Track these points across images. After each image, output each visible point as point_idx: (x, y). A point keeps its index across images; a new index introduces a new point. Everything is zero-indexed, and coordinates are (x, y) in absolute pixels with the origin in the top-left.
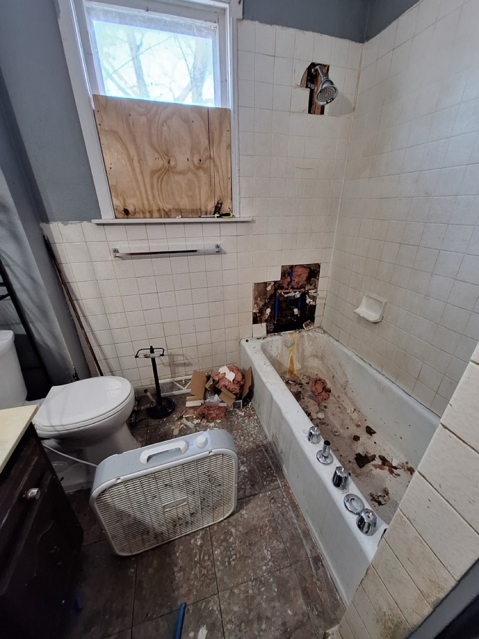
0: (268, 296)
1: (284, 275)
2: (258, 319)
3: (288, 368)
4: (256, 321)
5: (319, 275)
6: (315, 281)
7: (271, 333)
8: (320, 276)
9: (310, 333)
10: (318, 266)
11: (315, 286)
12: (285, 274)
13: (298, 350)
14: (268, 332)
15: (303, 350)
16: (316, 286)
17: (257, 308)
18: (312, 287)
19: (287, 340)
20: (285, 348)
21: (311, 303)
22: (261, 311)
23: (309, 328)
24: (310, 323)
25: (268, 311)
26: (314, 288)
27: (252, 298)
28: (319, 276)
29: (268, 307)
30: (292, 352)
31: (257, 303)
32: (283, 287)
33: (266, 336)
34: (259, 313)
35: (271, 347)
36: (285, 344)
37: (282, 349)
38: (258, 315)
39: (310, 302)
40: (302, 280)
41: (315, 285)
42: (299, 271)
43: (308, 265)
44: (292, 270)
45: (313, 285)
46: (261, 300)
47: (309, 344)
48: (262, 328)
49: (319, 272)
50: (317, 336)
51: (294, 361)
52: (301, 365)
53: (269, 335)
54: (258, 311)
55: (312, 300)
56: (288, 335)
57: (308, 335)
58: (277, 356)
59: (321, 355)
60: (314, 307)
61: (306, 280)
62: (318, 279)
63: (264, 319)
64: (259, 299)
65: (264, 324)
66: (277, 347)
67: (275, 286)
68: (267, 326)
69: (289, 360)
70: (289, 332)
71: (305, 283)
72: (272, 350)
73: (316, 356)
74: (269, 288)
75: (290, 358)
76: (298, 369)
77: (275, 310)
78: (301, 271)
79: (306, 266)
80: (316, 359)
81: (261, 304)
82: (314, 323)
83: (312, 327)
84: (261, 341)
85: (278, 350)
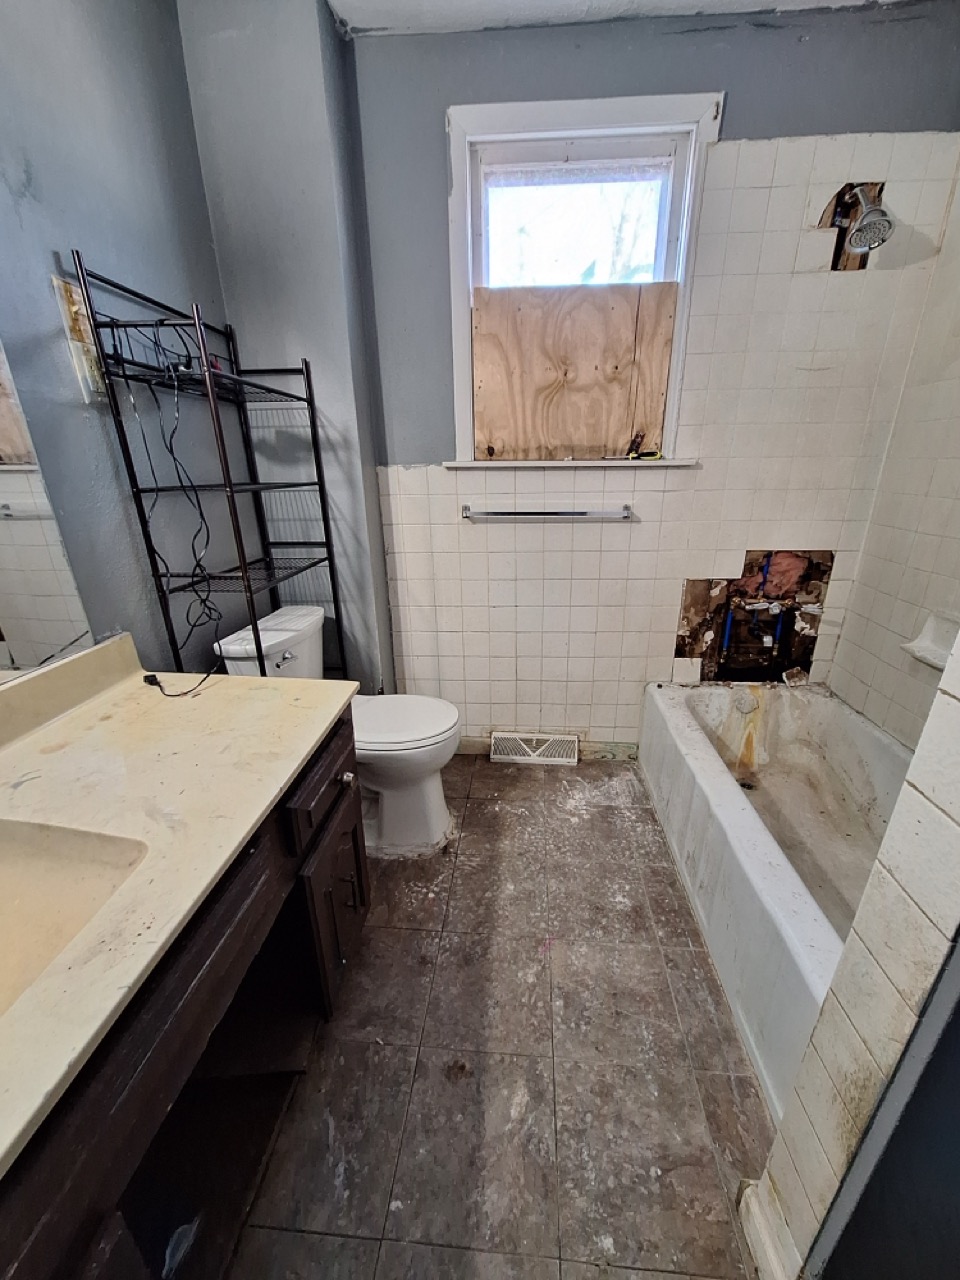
0: (713, 607)
1: (749, 568)
2: (687, 649)
3: (739, 756)
4: (680, 652)
5: (830, 575)
6: (820, 586)
7: (709, 680)
8: (832, 577)
9: (797, 693)
10: (831, 556)
11: (817, 597)
12: (752, 567)
13: (766, 724)
14: (703, 679)
15: (777, 725)
16: (821, 598)
17: (687, 628)
18: (811, 598)
19: (742, 699)
20: (736, 715)
21: (806, 632)
22: (695, 635)
23: (795, 682)
24: (799, 672)
25: (709, 636)
26: (814, 600)
27: (679, 608)
28: (829, 578)
29: (709, 629)
30: (751, 724)
31: (687, 618)
32: (747, 592)
33: (698, 683)
34: (689, 637)
35: (707, 706)
36: (737, 705)
37: (729, 716)
38: (687, 640)
39: (803, 629)
40: (788, 582)
41: (819, 594)
42: (784, 563)
43: (805, 552)
44: (768, 562)
45: (815, 593)
46: (696, 613)
47: (792, 715)
48: (692, 667)
49: (831, 568)
50: (813, 700)
51: (755, 744)
52: (770, 755)
53: (706, 683)
54: (688, 634)
55: (808, 626)
56: (745, 690)
57: (792, 695)
58: (717, 728)
59: (817, 741)
60: (814, 639)
61: (797, 583)
62: (827, 583)
63: (698, 651)
64: (693, 610)
65: (698, 661)
66: (720, 710)
67: (728, 590)
68: (703, 665)
69: (744, 740)
70: (750, 683)
71: (795, 588)
72: (707, 712)
73: (808, 744)
74: (715, 592)
75: (745, 737)
76: (761, 762)
77: (723, 637)
78: (789, 565)
79: (800, 554)
80: (805, 749)
81: (697, 620)
82: (808, 672)
83: (804, 682)
84: (688, 691)
85: (720, 714)
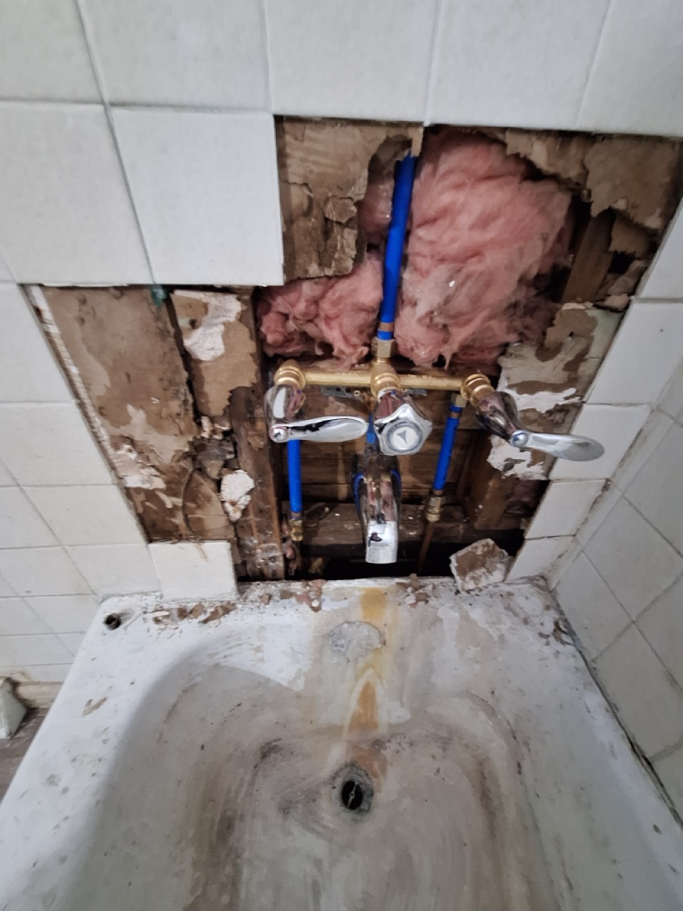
2: (174, 519)
4: (160, 529)
5: (641, 274)
9: (477, 614)
11: (572, 366)
12: (327, 227)
13: (403, 666)
14: (246, 576)
15: (429, 667)
16: (585, 369)
18: (552, 369)
19: (343, 633)
20: (334, 657)
21: (520, 469)
22: (187, 485)
23: (478, 583)
24: (490, 553)
25: (237, 483)
26: (559, 376)
29: (227, 466)
30: (370, 670)
31: (129, 441)
32: (328, 348)
34: (170, 491)
37: (317, 661)
39: (511, 462)
40: (476, 301)
41: (581, 357)
43: (564, 137)
45: (565, 357)
46: (154, 424)
47: (460, 654)
48: (207, 563)
51: (379, 699)
52: (413, 710)
53: (257, 590)
54: (159, 483)
59: (512, 716)
60: (539, 486)
63: (212, 518)
64: (138, 414)
65: (218, 545)
66: (291, 652)
67: (260, 340)
68: (238, 552)
69: (356, 693)
74: (205, 343)
75: (359, 688)
76: (395, 720)
79: (539, 154)
82: (513, 555)
83: (495, 577)
84: (191, 626)
85: (295, 661)
